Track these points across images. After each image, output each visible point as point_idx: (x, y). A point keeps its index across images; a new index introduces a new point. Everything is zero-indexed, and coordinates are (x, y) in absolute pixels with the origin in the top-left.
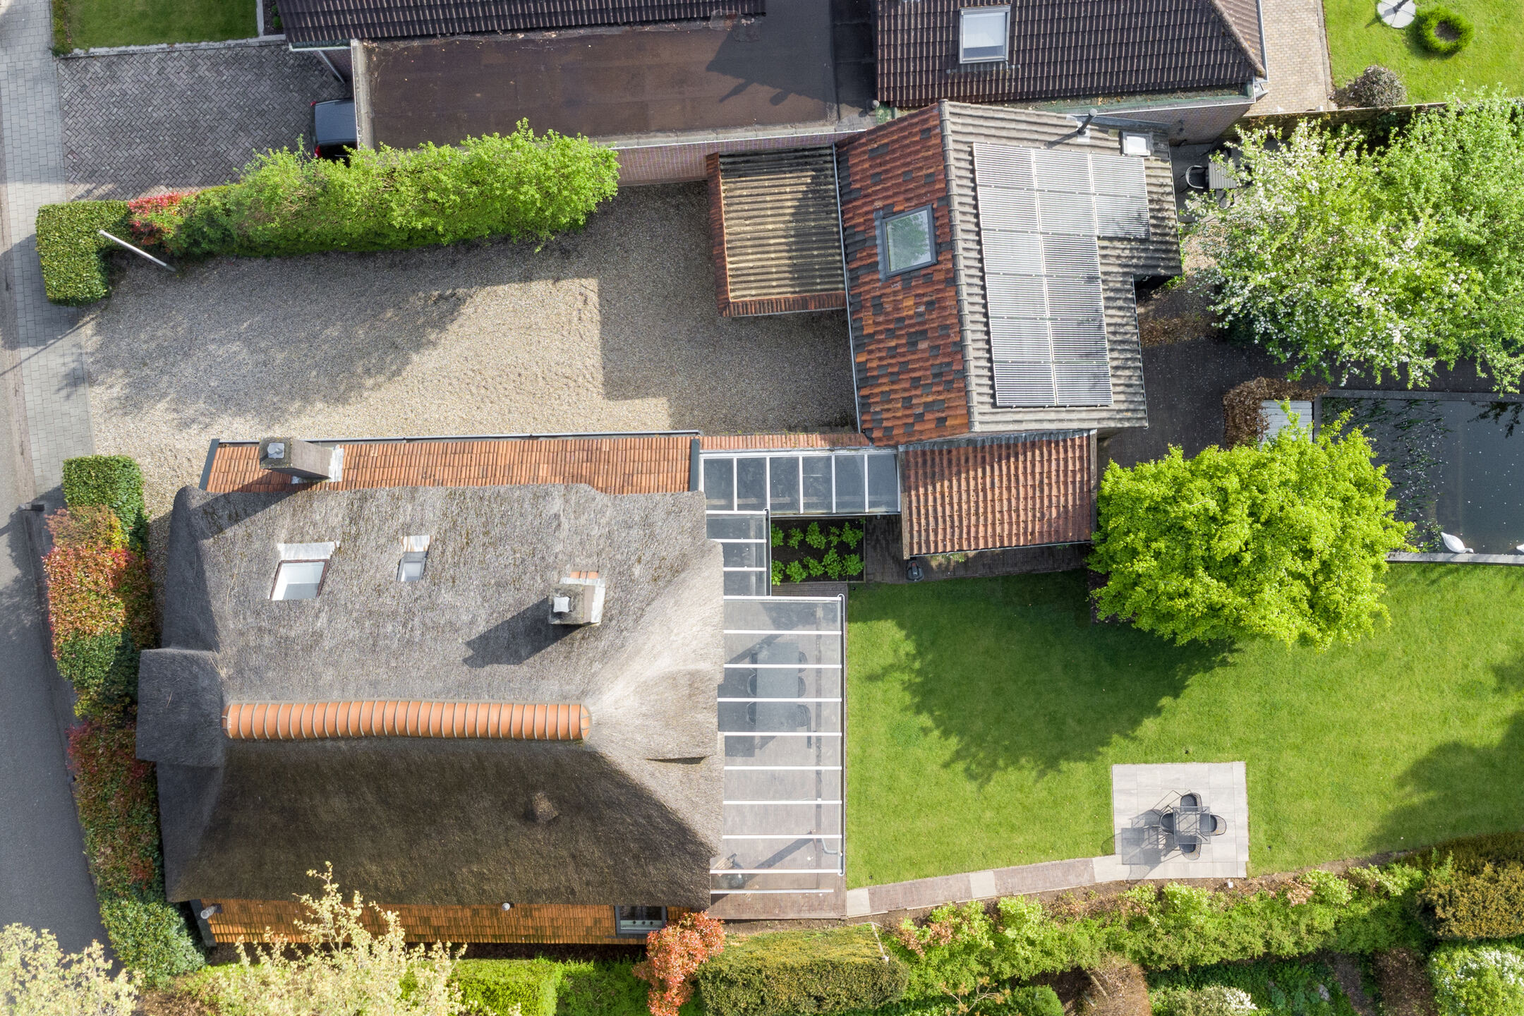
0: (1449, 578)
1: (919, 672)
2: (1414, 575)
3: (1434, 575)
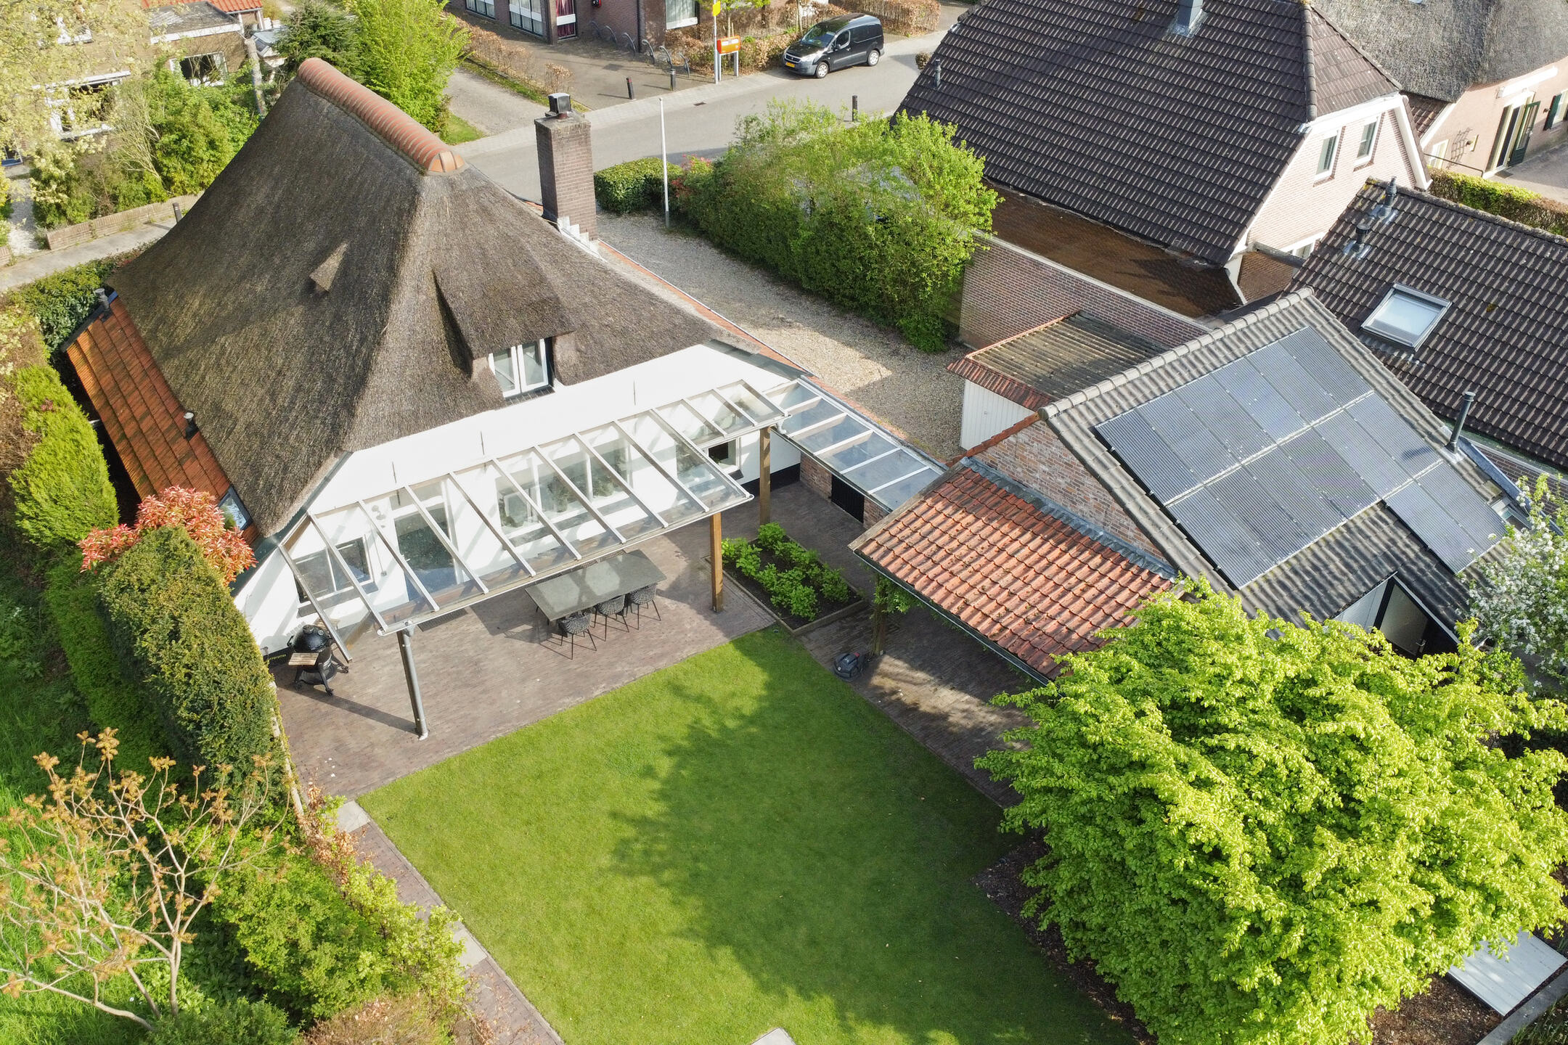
1: (724, 731)
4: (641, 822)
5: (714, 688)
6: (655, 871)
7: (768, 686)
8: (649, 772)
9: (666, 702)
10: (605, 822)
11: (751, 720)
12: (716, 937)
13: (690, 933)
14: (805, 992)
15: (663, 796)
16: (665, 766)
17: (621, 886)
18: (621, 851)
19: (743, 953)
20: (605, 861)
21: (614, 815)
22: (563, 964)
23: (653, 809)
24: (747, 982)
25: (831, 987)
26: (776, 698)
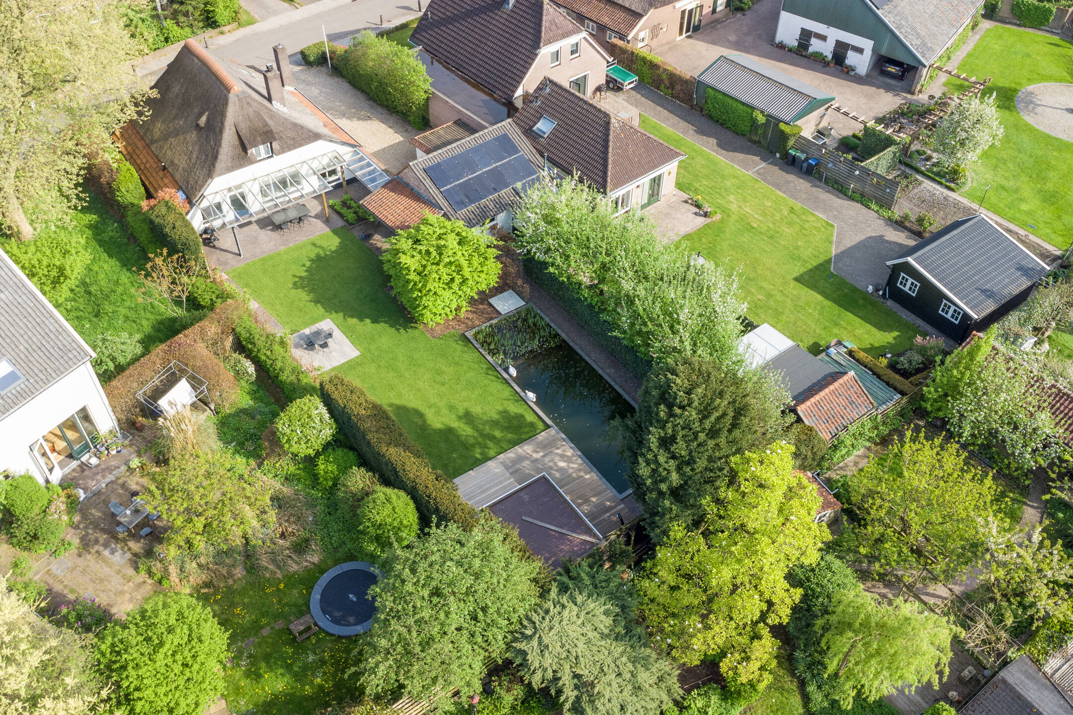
0: (494, 378)
1: (326, 255)
2: (485, 366)
3: (490, 372)
4: (300, 277)
5: (325, 244)
6: (303, 288)
7: (340, 243)
8: (304, 265)
9: (310, 247)
10: (291, 277)
11: (334, 252)
12: (317, 301)
13: (311, 301)
14: (336, 312)
15: (306, 271)
16: (308, 264)
17: (293, 291)
18: (295, 284)
19: (323, 305)
20: (290, 286)
21: (294, 276)
22: (278, 307)
23: (304, 274)
24: (323, 310)
25: (342, 311)
26: (342, 246)
